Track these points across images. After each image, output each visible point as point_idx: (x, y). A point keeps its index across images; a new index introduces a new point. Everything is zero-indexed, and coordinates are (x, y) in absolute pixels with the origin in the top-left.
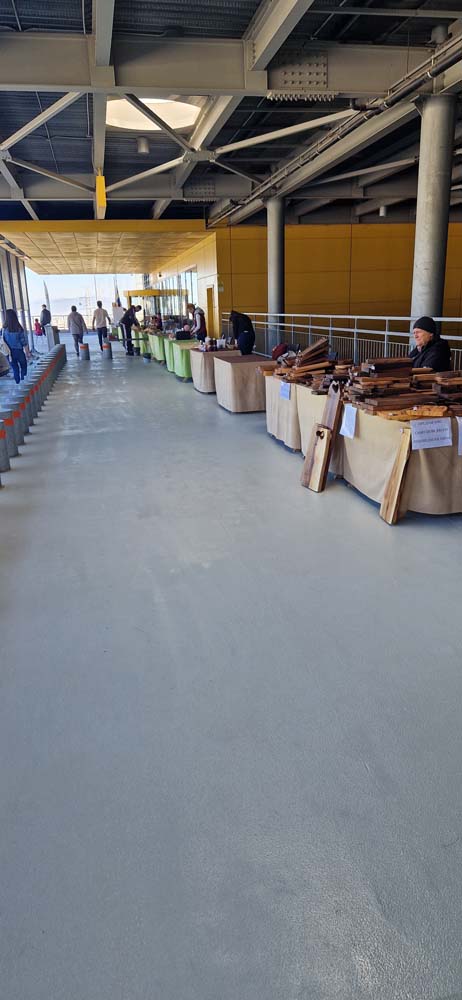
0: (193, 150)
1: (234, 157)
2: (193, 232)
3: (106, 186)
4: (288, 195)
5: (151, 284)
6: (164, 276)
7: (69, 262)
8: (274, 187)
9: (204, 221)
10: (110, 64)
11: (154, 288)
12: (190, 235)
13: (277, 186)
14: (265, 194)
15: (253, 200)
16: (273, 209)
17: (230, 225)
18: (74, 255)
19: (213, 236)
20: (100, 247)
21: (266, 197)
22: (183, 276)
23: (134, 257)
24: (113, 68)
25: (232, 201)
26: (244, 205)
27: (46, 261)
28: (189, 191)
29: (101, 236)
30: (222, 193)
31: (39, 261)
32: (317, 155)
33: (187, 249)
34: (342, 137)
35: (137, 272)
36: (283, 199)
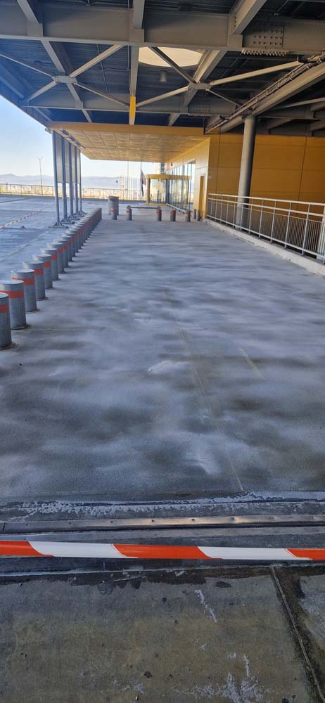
0: (195, 82)
1: (224, 87)
2: (195, 136)
3: (136, 103)
4: (261, 115)
5: (165, 170)
6: (174, 165)
7: (110, 152)
8: (250, 109)
9: (203, 129)
10: (142, 28)
11: (167, 173)
12: (192, 138)
13: (253, 108)
14: (244, 113)
15: (236, 116)
16: (248, 123)
17: (220, 133)
18: (114, 148)
19: (208, 140)
20: (131, 143)
21: (244, 116)
22: (186, 166)
23: (154, 151)
24: (143, 30)
25: (221, 117)
26: (229, 121)
27: (95, 150)
28: (192, 109)
29: (132, 135)
30: (214, 111)
31: (91, 150)
32: (276, 90)
33: (191, 147)
34: (293, 79)
35: (156, 161)
36: (256, 117)
